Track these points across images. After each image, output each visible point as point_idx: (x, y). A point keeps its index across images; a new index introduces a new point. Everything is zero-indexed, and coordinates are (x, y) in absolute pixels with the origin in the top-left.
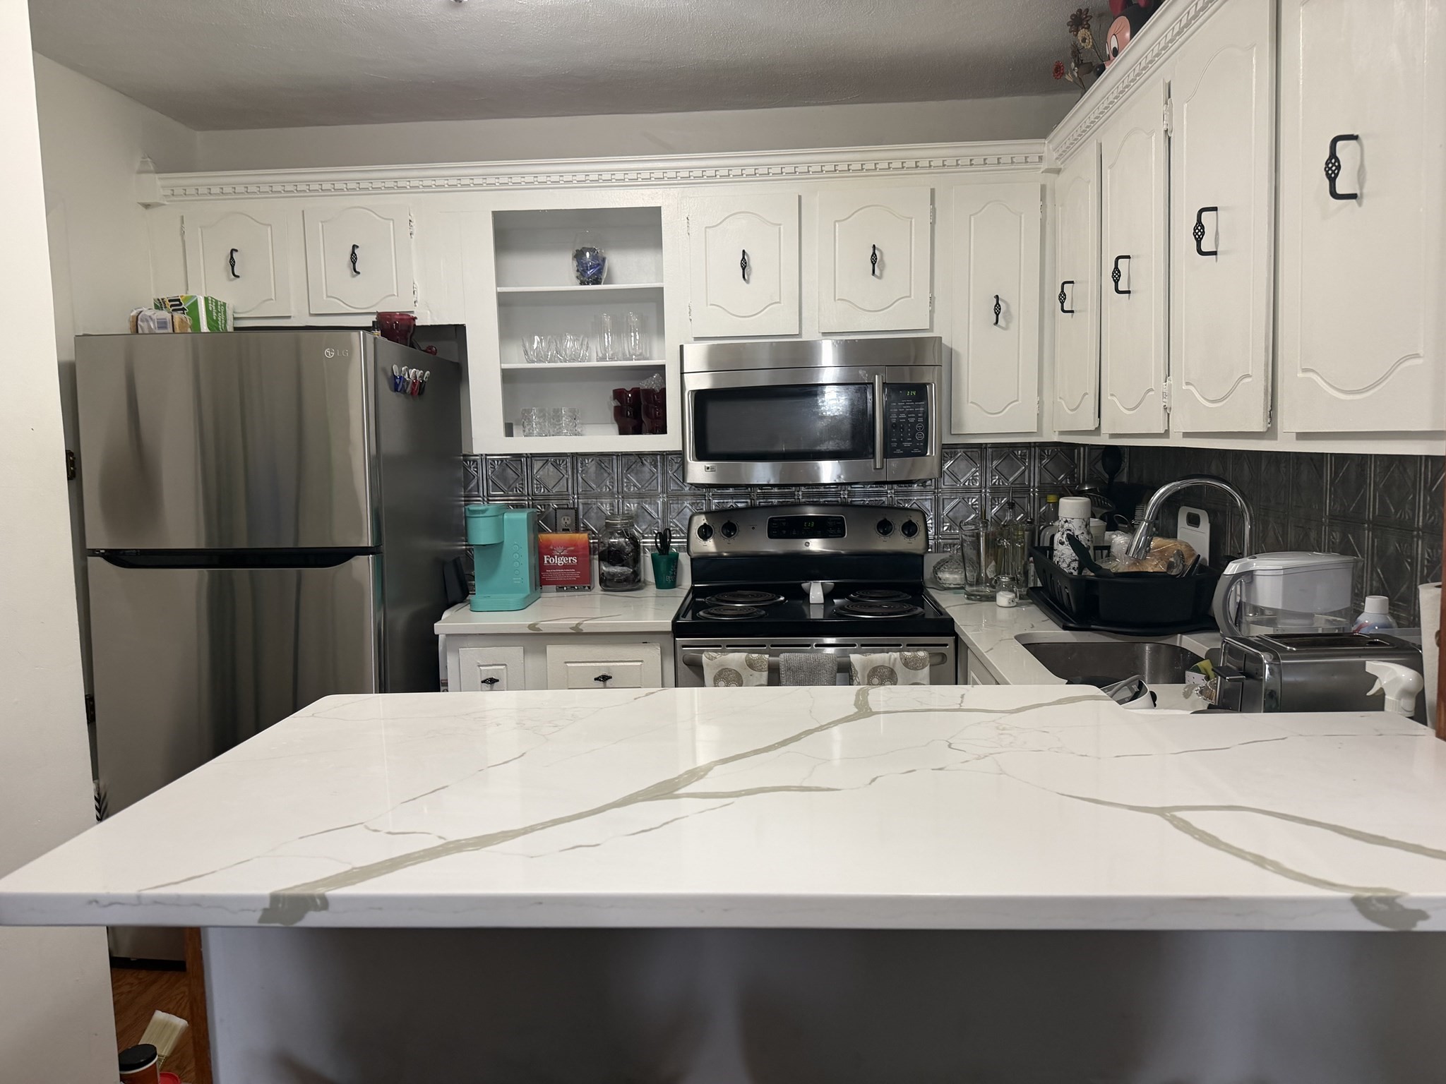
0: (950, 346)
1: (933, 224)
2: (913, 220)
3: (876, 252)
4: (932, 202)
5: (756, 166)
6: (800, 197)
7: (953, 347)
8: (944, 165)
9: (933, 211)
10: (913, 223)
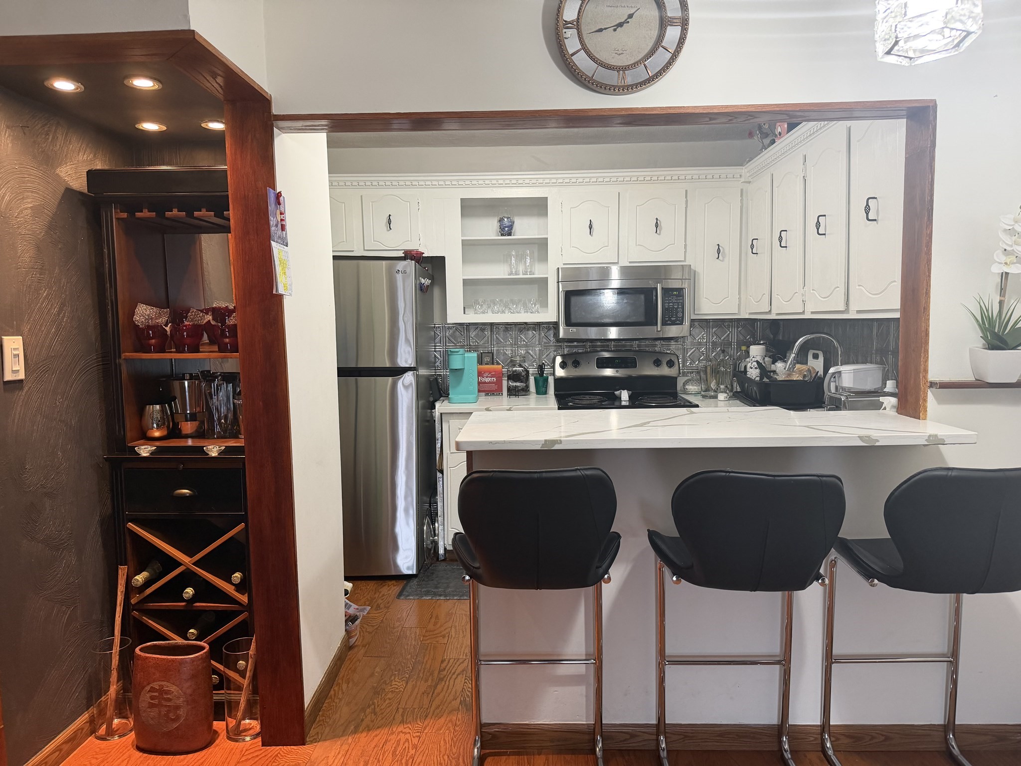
0: (694, 269)
1: (686, 208)
2: (676, 206)
3: (658, 222)
4: (686, 197)
5: (597, 178)
6: (619, 193)
7: (696, 270)
8: (692, 178)
9: (687, 201)
10: (676, 208)
